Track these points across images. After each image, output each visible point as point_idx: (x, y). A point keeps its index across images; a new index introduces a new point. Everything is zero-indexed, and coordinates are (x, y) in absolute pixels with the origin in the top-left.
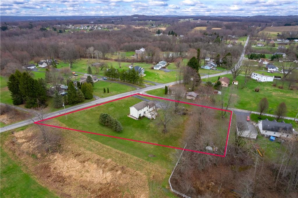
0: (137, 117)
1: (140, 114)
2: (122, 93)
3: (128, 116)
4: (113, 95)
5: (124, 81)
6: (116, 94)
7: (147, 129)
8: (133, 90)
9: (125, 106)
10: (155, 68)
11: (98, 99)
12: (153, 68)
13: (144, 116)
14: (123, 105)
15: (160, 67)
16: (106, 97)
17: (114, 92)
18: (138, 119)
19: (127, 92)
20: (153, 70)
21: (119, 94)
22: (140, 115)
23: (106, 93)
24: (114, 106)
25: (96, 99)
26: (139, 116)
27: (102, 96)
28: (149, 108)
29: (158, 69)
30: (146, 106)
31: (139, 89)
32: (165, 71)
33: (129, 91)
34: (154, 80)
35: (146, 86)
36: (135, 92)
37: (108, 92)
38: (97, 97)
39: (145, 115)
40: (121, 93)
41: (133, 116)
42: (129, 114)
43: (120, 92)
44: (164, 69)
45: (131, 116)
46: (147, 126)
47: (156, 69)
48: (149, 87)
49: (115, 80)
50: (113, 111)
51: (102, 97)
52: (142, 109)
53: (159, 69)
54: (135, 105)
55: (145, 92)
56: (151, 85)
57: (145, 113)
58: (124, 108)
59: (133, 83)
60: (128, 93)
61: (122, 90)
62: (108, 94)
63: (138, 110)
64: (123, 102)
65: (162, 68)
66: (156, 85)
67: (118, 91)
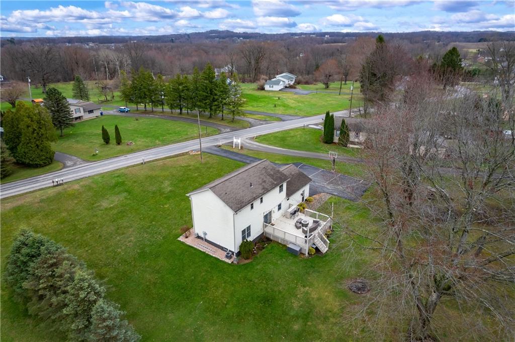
0: (232, 243)
1: (245, 227)
2: (168, 144)
3: (182, 239)
4: (133, 151)
5: (181, 113)
6: (147, 148)
7: (296, 327)
8: (208, 135)
9: (171, 191)
10: (267, 87)
11: (75, 164)
12: (262, 89)
13: (264, 239)
14: (167, 183)
15: (281, 86)
16: (108, 157)
17: (140, 142)
18: (239, 254)
19: (187, 139)
20: (263, 91)
21: (155, 146)
22: (246, 232)
23: (111, 146)
24: (126, 191)
25: (65, 167)
26: (239, 241)
27: (94, 155)
28: (289, 194)
29: (277, 88)
30: (276, 186)
31: (229, 130)
32: (296, 93)
33: (193, 138)
34: (273, 109)
35: (250, 123)
36: (217, 140)
37: (119, 142)
38: (71, 160)
39: (269, 230)
40: (165, 143)
41: (208, 238)
42: (187, 227)
43: (163, 141)
44: (293, 90)
45: (199, 237)
46: (296, 305)
47: (271, 89)
48: (262, 124)
49: (152, 112)
50: (115, 211)
51: (94, 158)
52: (257, 203)
53: (280, 90)
54: (216, 182)
55: (252, 139)
56: (266, 121)
57: (267, 218)
58: (168, 198)
59: (210, 117)
60: (191, 142)
61: (169, 134)
62: (119, 146)
63: (237, 206)
64: (167, 173)
65: (286, 87)
66: (284, 121)
67: (157, 138)
